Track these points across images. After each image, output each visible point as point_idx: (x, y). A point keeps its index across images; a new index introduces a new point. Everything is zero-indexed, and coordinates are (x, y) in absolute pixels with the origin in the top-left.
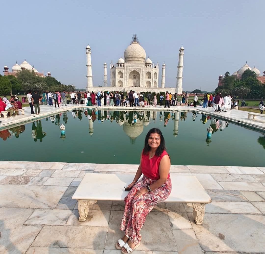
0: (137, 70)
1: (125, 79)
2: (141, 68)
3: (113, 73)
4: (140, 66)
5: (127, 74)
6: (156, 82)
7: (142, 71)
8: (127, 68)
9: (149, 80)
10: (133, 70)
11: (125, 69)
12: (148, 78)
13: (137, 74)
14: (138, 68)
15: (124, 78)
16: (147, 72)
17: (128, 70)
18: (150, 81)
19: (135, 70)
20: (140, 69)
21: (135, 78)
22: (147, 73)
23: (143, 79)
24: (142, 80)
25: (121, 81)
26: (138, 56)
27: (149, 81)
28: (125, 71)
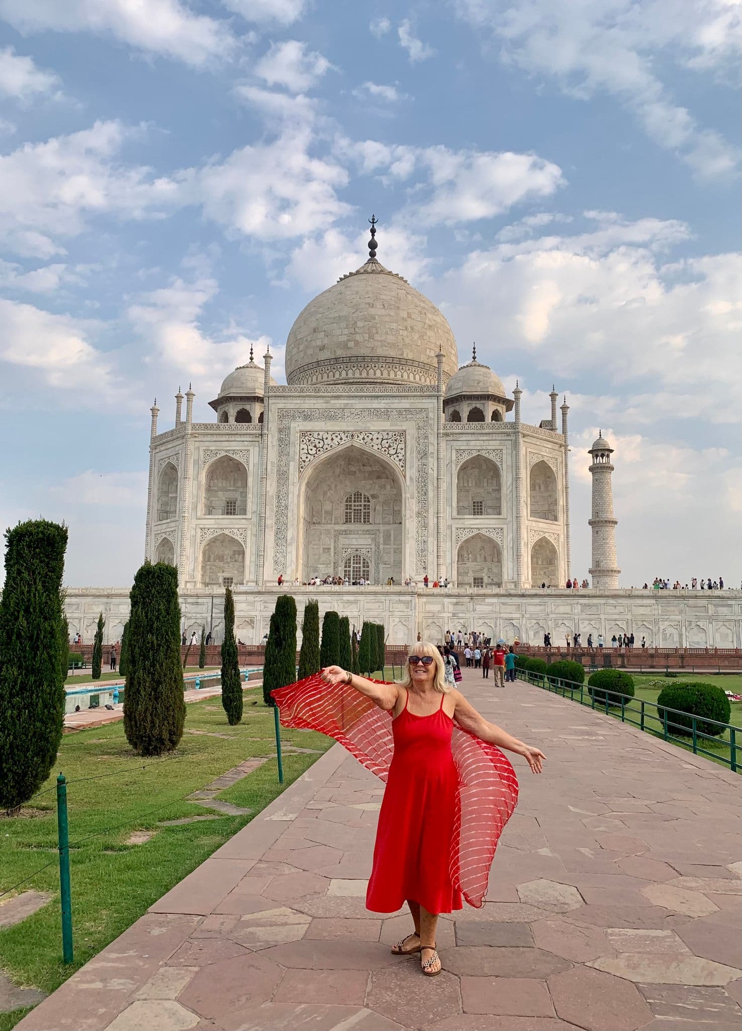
0: (374, 449)
1: (270, 522)
2: (410, 427)
3: (165, 474)
4: (400, 412)
5: (283, 476)
6: (554, 551)
7: (424, 455)
8: (283, 431)
9: (483, 523)
10: (338, 445)
11: (272, 439)
12: (478, 509)
13: (384, 487)
14: (386, 425)
15: (262, 518)
16: (466, 457)
17: (297, 448)
18: (493, 536)
19: (358, 442)
20: (403, 433)
21: (366, 521)
22: (464, 468)
23: (432, 521)
24: (425, 526)
25: (233, 541)
26: (393, 353)
27: (490, 540)
28: (272, 454)
